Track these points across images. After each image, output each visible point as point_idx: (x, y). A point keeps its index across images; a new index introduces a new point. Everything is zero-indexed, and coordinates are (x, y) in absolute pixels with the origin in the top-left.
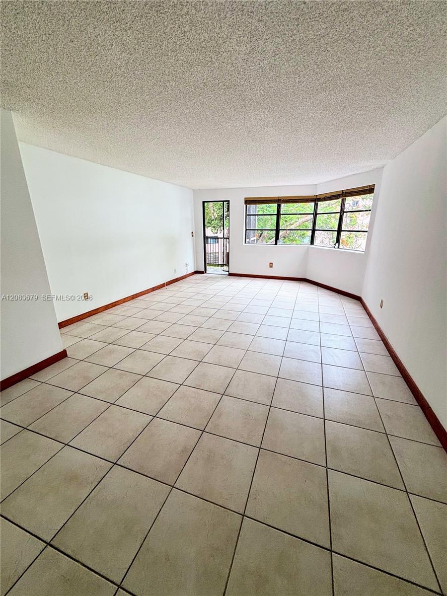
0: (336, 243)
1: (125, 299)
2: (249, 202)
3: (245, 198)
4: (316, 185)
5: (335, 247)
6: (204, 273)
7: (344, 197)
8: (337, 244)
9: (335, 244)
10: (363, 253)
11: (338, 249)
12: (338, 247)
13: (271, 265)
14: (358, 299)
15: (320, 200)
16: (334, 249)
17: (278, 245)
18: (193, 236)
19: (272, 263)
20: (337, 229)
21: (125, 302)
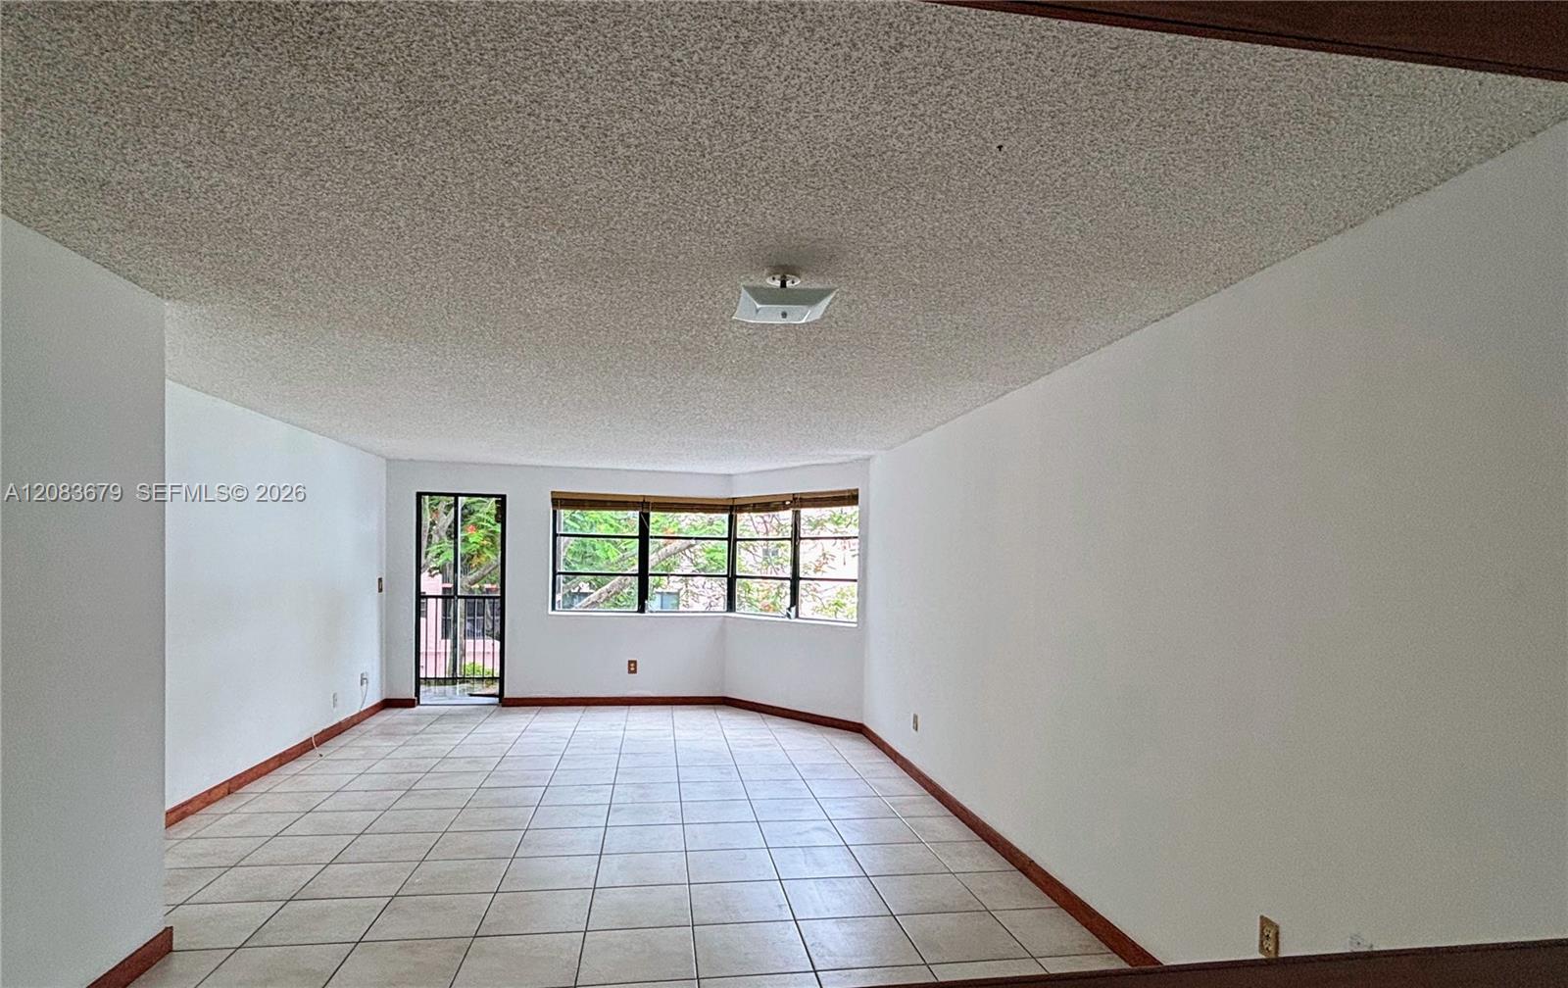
0: (792, 606)
1: (209, 792)
2: (561, 501)
3: (552, 493)
4: (730, 475)
5: (789, 616)
6: (413, 706)
7: (798, 506)
8: (793, 609)
9: (789, 609)
10: (855, 625)
11: (797, 620)
12: (797, 616)
13: (633, 666)
14: (858, 729)
15: (742, 508)
16: (787, 619)
17: (647, 614)
18: (380, 590)
19: (635, 662)
20: (789, 576)
21: (208, 803)
